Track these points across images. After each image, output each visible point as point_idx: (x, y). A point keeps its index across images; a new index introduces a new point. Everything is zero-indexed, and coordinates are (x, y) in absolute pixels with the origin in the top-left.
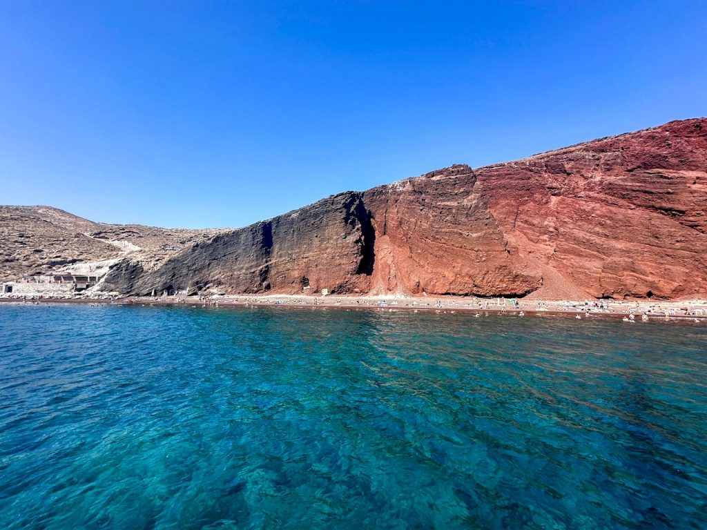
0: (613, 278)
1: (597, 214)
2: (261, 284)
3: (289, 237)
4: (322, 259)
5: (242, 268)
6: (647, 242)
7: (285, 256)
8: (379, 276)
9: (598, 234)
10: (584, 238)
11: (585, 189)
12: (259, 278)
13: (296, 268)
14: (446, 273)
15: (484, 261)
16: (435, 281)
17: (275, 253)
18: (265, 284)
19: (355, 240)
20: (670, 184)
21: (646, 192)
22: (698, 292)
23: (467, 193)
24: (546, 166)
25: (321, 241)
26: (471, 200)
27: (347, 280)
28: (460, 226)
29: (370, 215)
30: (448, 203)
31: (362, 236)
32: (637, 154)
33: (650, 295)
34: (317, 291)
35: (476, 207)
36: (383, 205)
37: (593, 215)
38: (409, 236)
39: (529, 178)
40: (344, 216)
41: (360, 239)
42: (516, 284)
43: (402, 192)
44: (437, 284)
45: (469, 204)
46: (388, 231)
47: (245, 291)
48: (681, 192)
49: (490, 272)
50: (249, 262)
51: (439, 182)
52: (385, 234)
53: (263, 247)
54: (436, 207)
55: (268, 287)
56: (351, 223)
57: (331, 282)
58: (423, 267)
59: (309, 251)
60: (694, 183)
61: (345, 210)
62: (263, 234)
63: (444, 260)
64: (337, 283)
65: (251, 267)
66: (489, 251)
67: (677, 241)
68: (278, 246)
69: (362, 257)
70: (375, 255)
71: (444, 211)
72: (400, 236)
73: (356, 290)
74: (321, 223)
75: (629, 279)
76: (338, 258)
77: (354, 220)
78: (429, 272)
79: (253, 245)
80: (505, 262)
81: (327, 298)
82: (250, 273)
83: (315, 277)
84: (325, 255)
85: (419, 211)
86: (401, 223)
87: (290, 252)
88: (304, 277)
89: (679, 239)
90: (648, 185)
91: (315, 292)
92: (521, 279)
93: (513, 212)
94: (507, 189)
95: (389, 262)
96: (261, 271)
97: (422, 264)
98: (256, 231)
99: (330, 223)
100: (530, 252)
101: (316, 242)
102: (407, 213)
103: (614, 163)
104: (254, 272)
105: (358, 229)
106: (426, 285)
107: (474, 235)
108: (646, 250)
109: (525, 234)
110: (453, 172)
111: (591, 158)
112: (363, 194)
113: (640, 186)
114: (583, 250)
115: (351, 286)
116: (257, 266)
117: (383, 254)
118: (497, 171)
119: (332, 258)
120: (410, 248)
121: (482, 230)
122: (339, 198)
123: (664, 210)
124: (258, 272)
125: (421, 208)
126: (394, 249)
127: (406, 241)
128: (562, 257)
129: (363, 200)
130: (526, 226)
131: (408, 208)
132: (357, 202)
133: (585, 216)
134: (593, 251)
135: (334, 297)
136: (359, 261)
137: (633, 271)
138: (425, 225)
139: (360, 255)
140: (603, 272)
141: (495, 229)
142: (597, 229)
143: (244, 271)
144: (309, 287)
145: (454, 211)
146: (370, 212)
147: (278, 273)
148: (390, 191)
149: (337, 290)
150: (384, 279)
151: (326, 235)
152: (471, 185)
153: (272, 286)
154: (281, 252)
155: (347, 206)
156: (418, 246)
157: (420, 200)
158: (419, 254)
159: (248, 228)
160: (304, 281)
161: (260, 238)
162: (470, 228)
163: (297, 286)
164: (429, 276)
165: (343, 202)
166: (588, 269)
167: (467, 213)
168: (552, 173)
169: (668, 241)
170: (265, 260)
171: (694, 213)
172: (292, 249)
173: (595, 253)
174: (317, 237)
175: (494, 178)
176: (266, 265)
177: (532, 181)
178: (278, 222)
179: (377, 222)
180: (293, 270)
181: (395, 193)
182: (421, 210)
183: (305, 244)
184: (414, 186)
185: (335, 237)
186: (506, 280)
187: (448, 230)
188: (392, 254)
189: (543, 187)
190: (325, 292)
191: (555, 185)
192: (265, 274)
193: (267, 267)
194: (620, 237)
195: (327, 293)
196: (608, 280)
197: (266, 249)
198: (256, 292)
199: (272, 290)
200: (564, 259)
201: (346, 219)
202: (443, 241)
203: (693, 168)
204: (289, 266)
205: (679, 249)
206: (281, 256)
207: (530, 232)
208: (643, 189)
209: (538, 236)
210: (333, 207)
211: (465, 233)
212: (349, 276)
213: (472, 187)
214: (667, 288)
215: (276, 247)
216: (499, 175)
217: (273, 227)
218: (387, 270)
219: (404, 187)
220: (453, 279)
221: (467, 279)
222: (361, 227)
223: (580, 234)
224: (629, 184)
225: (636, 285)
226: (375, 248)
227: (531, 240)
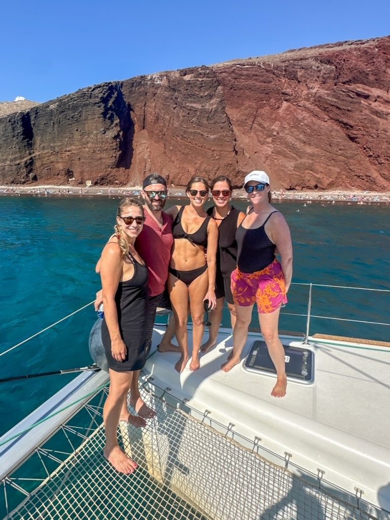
0: (298, 175)
1: (304, 123)
2: (27, 176)
3: (50, 130)
4: (84, 153)
5: (6, 159)
6: (325, 149)
7: (48, 149)
8: (136, 170)
9: (300, 140)
10: (291, 142)
11: (305, 98)
12: (25, 170)
13: (60, 160)
14: (190, 169)
15: (217, 159)
16: (181, 175)
17: (38, 145)
18: (31, 175)
19: (113, 136)
20: (351, 103)
21: (337, 107)
22: (341, 185)
23: (211, 97)
24: (285, 71)
25: (82, 135)
26: (212, 105)
27: (107, 173)
28: (202, 128)
29: (130, 108)
30: (194, 105)
31: (120, 131)
32: (352, 68)
33: (316, 187)
34: (82, 183)
35: (216, 111)
36: (142, 98)
37: (302, 124)
38: (163, 133)
39: (270, 82)
40: (102, 110)
41: (118, 134)
42: (237, 178)
43: (159, 86)
44: (183, 178)
45: (210, 108)
46: (147, 126)
47: (12, 182)
48: (356, 110)
49: (221, 169)
50: (12, 154)
51: (189, 83)
52: (144, 128)
53: (24, 139)
54: (185, 108)
55: (35, 178)
56: (109, 118)
57: (94, 175)
58: (174, 162)
59: (71, 144)
60: (375, 101)
61: (103, 105)
62: (23, 125)
63: (189, 157)
64: (100, 175)
65: (15, 159)
66: (221, 151)
67: (340, 150)
68: (39, 138)
69: (120, 152)
70: (133, 150)
71: (191, 112)
72: (157, 132)
73: (117, 182)
74: (80, 116)
75: (308, 176)
76: (99, 152)
77: (112, 115)
78: (178, 167)
79: (14, 136)
80: (231, 160)
81: (91, 188)
82: (16, 165)
83: (79, 170)
84: (87, 149)
85: (173, 109)
86: (158, 119)
87: (52, 145)
88: (68, 169)
89: (341, 148)
90: (340, 102)
91: (80, 183)
92: (241, 174)
93: (252, 114)
94: (252, 91)
95: (146, 157)
96: (26, 163)
97: (173, 159)
98: (14, 121)
99: (90, 117)
100: (256, 153)
101: (77, 136)
102: (163, 109)
103: (328, 77)
104: (19, 164)
105: (116, 124)
106: (174, 178)
107: (212, 137)
108: (323, 155)
109: (257, 136)
110: (200, 74)
111: (316, 69)
112: (122, 84)
113: (335, 102)
114: (288, 152)
115: (112, 178)
116: (21, 158)
117: (141, 149)
118: (247, 69)
119: (93, 153)
120: (165, 144)
121: (218, 132)
122: (96, 91)
123: (343, 123)
124: (23, 164)
125: (174, 106)
126: (151, 144)
127: (161, 138)
128: (275, 157)
129: (122, 91)
130: (260, 128)
131: (164, 105)
132: (116, 94)
133: (296, 124)
134: (294, 154)
135: (97, 188)
136: (118, 156)
137: (311, 170)
138: (177, 124)
139: (119, 151)
140: (294, 170)
141: (228, 132)
142: (301, 136)
143: (8, 163)
144: (74, 179)
145: (198, 113)
146: (129, 105)
147: (42, 165)
148: (149, 83)
149: (100, 182)
150: (140, 172)
151: (87, 129)
152: (214, 89)
153: (38, 177)
154: (44, 144)
155: (105, 100)
156: (170, 143)
157: (174, 97)
158: (171, 150)
159: (6, 118)
160: (69, 174)
161: (20, 129)
162: (209, 130)
163: (62, 178)
164: (177, 171)
165: (100, 95)
166: (286, 168)
167: (208, 116)
168: (289, 79)
169: (335, 149)
170: (28, 152)
171: (357, 128)
172: (54, 142)
173: (295, 155)
174: (77, 130)
175: (243, 77)
176: (29, 157)
177: (272, 85)
178: (37, 113)
179: (136, 115)
180: (58, 162)
181: (153, 85)
182: (174, 108)
183: (66, 137)
184: (169, 81)
185: (95, 132)
186: (231, 175)
187: (193, 131)
188: (149, 150)
189: (278, 92)
190: (89, 183)
191: (288, 91)
192: (30, 165)
193: (31, 159)
194: (312, 144)
195: (91, 184)
196: (295, 176)
197: (28, 141)
198: (24, 183)
199: (39, 181)
200: (275, 159)
201: (104, 114)
202: (189, 140)
203: (382, 86)
204: (53, 158)
205: (340, 155)
206: (44, 148)
207: (261, 134)
208: (336, 104)
209: (265, 138)
210: (91, 100)
211: (205, 134)
212: (110, 169)
213: (215, 91)
214: (327, 181)
215: (37, 139)
216: (248, 75)
217: (32, 118)
218: (143, 164)
219: (161, 80)
220: (194, 173)
221: (204, 173)
222: (120, 122)
223: (290, 139)
224: (330, 99)
225: (309, 180)
226: (134, 144)
227: (259, 141)
